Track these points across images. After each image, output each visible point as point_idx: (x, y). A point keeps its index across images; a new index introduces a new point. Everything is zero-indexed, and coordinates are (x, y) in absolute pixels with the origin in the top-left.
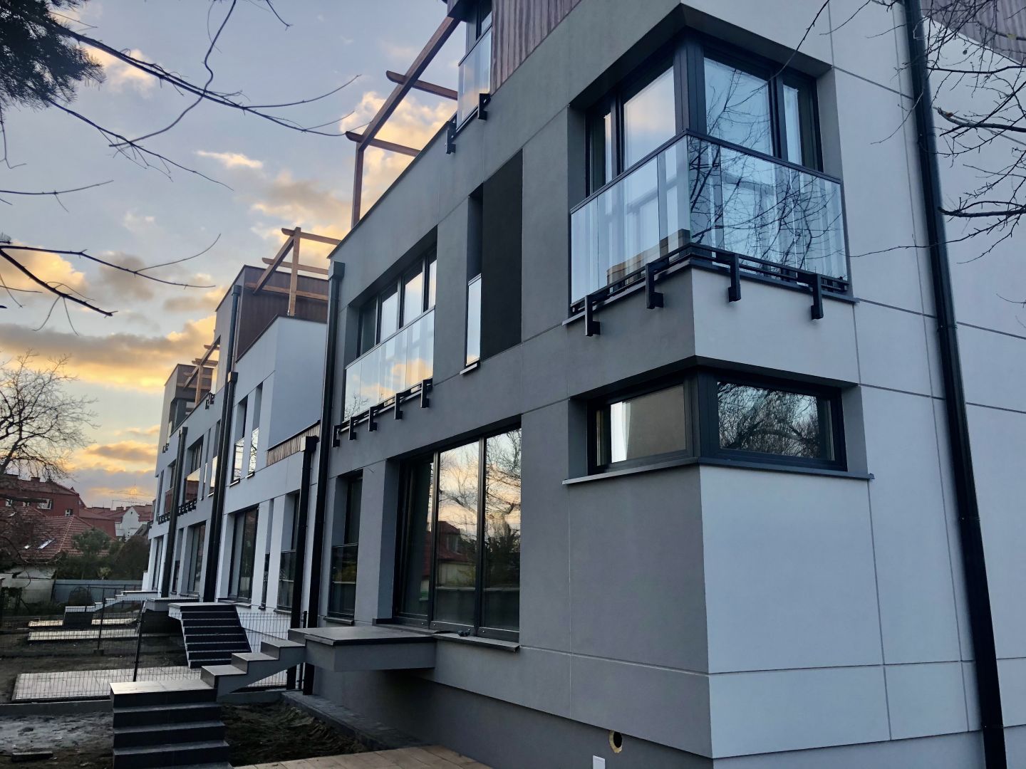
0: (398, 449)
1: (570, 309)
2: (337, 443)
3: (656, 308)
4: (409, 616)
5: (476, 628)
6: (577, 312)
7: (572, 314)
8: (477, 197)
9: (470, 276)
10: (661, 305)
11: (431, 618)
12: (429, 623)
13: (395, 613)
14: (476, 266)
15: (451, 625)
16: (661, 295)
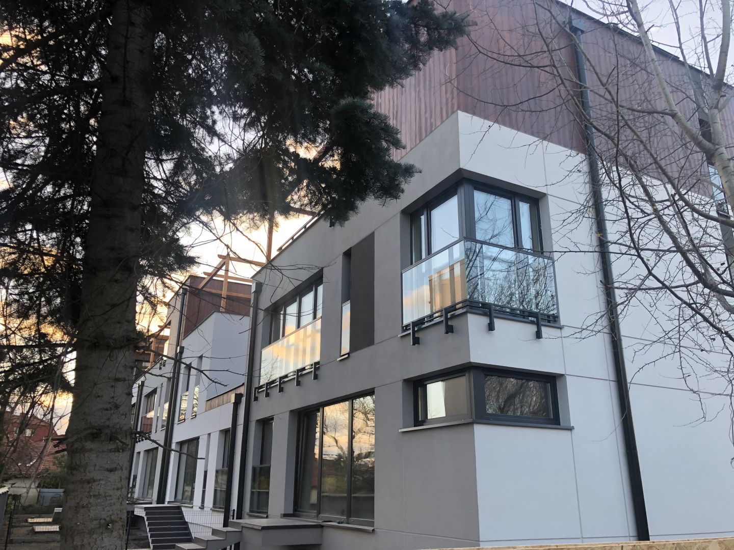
0: (298, 404)
1: (403, 327)
2: (256, 399)
3: (450, 333)
4: (304, 512)
5: (348, 519)
6: (407, 330)
7: (404, 331)
8: (348, 254)
9: (344, 301)
10: (452, 332)
11: (319, 513)
12: (318, 516)
13: (295, 510)
14: (347, 295)
15: (333, 517)
16: (452, 326)
